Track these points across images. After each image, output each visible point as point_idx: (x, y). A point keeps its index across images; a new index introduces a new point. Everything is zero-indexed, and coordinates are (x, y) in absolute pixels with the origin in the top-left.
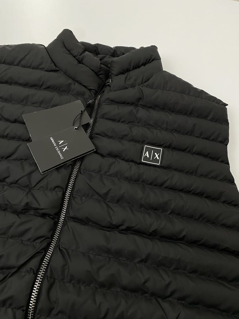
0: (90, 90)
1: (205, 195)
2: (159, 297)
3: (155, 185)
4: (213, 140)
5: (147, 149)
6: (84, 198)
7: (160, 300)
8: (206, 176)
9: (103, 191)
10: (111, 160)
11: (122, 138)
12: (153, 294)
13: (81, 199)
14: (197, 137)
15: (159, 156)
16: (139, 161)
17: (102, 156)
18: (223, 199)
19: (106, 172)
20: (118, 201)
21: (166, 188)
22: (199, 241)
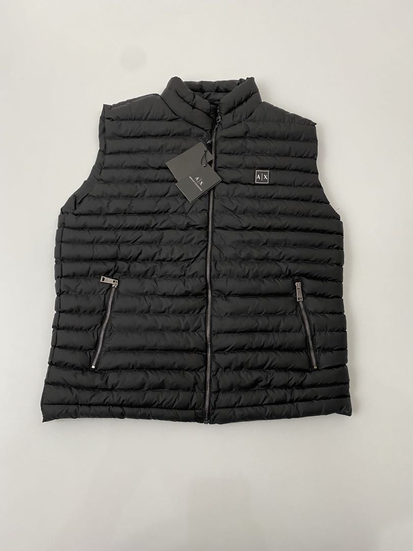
0: (206, 130)
1: (300, 199)
2: (276, 260)
3: (267, 198)
4: (304, 157)
5: (258, 173)
6: (221, 215)
7: (277, 262)
8: (301, 186)
9: (233, 208)
10: (234, 185)
11: (238, 168)
12: (273, 260)
13: (220, 215)
14: (293, 157)
15: (267, 177)
16: (253, 183)
17: (227, 183)
18: (313, 199)
19: (232, 195)
20: (244, 213)
21: (274, 198)
22: (297, 228)
